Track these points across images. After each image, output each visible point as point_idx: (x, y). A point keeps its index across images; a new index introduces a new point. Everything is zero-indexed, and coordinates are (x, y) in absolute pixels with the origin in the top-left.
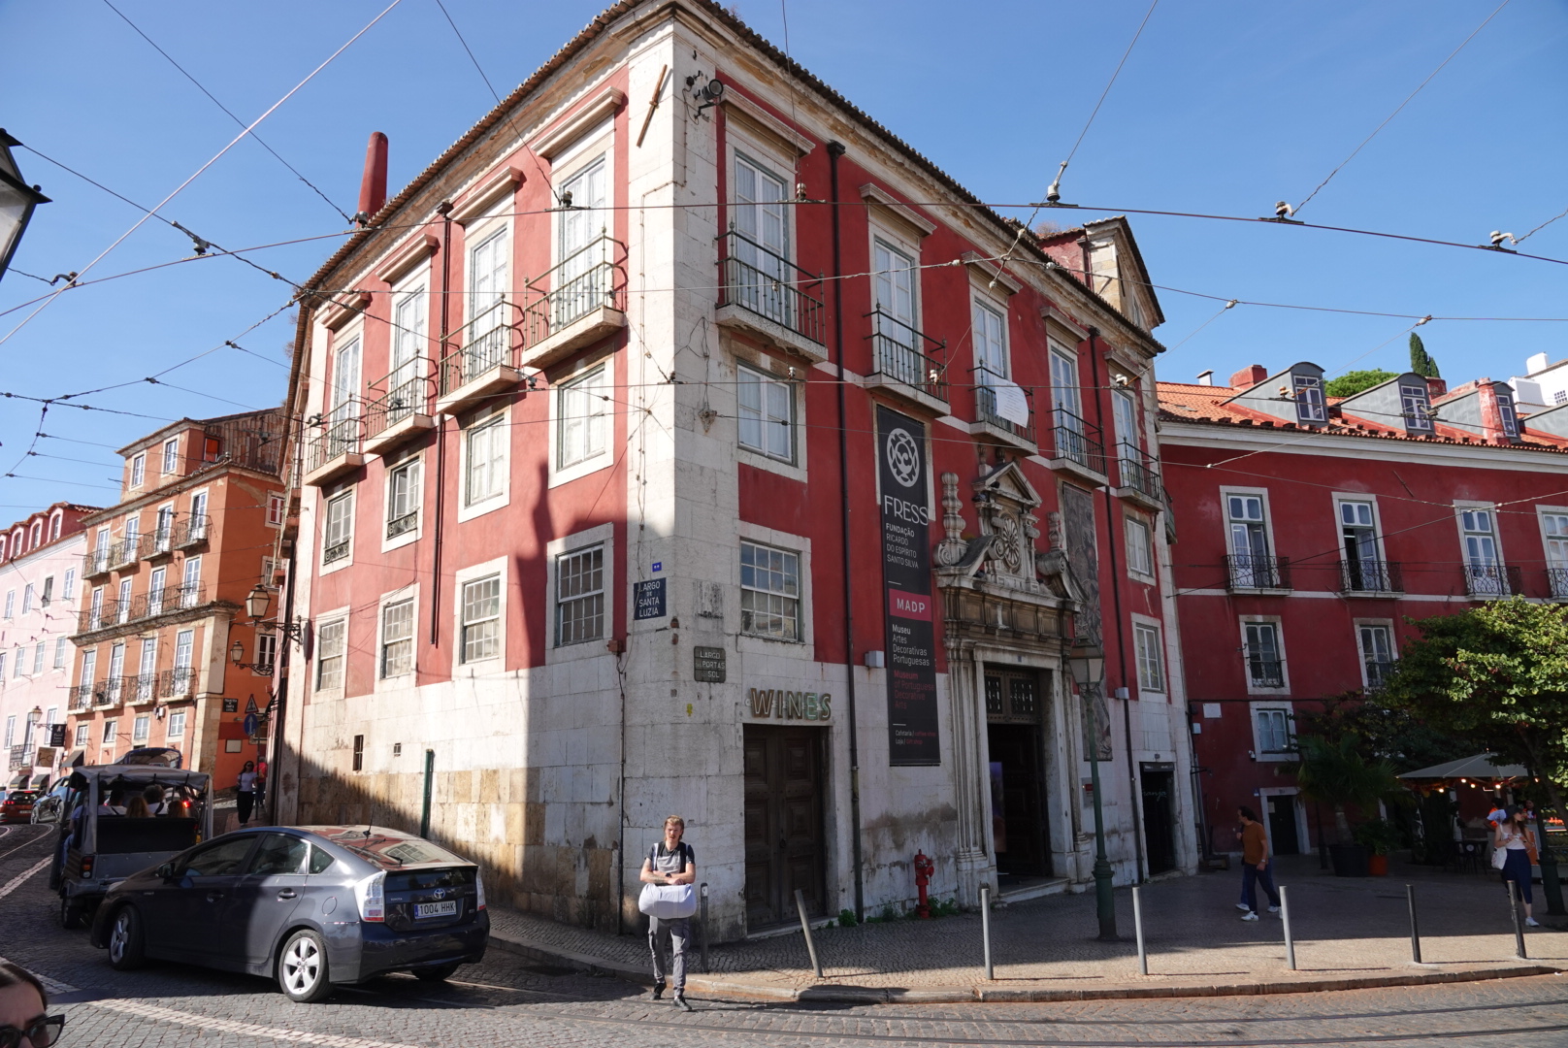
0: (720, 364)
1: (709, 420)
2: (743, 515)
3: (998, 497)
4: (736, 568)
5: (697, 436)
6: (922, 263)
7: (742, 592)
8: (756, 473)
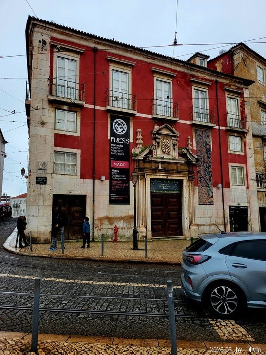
0: (48, 110)
1: (43, 124)
2: (55, 145)
3: (160, 134)
4: (52, 158)
5: (39, 128)
6: (132, 74)
7: (54, 163)
8: (61, 135)
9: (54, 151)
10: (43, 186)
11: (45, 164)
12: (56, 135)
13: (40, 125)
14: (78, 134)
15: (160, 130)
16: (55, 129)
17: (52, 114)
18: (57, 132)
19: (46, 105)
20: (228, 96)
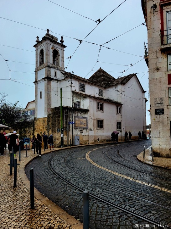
0: (161, 58)
1: (158, 69)
2: (169, 83)
4: (167, 94)
5: (155, 73)
7: (170, 97)
9: (169, 88)
10: (161, 116)
11: (161, 99)
12: (168, 75)
13: (156, 71)
16: (168, 71)
17: (165, 60)
18: (170, 73)
19: (160, 54)
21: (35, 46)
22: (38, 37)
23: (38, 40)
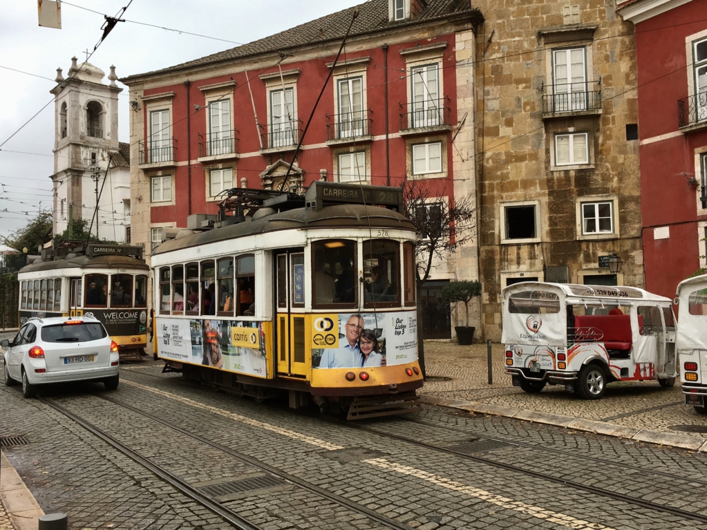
0: (144, 181)
1: (140, 199)
2: (152, 221)
3: (271, 178)
4: (150, 237)
5: (137, 205)
6: (234, 97)
7: (153, 243)
8: (157, 208)
9: (152, 228)
12: (152, 209)
13: (138, 201)
14: (174, 203)
15: (271, 172)
16: (151, 202)
17: (148, 185)
18: (153, 205)
19: (143, 177)
20: (413, 65)
21: (53, 92)
22: (59, 71)
23: (60, 78)
